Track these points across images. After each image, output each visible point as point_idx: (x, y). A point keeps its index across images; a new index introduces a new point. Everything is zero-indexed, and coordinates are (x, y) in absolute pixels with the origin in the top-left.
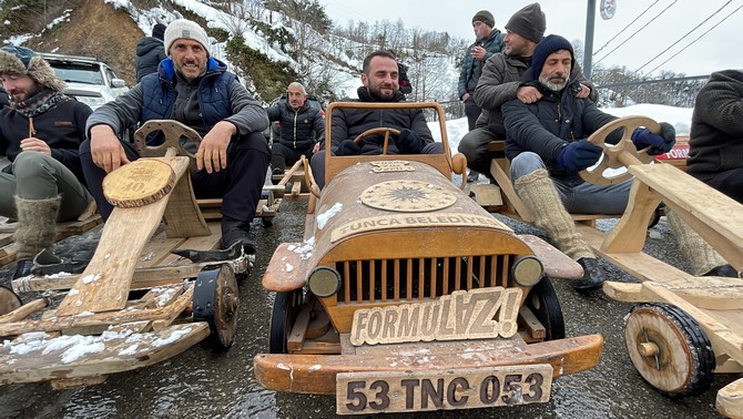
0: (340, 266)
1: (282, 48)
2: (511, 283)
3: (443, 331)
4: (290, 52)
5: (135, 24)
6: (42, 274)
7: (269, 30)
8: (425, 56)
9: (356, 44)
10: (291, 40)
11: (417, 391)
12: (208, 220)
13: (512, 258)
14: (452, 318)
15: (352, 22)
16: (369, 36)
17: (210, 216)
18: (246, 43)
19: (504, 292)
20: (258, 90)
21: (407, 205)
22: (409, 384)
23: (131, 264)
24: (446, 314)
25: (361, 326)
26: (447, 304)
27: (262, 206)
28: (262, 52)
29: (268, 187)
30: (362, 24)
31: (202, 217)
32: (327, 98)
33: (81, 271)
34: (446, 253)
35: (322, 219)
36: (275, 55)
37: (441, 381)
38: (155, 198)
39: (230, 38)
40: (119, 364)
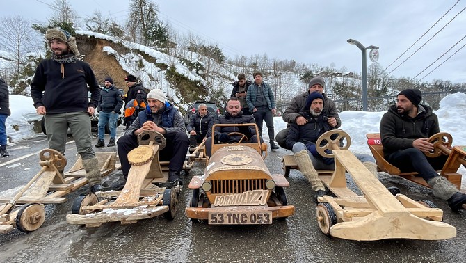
0: (212, 181)
1: (197, 73)
2: (266, 188)
3: (243, 203)
4: (201, 75)
5: (118, 62)
6: (104, 191)
7: (190, 63)
8: (280, 74)
9: (240, 68)
10: (202, 68)
11: (232, 217)
12: (163, 171)
13: (266, 180)
14: (246, 199)
15: (237, 56)
16: (247, 64)
17: (164, 169)
18: (177, 71)
19: (263, 191)
20: (182, 96)
21: (234, 163)
22: (229, 215)
23: (140, 186)
24: (244, 198)
25: (217, 200)
26: (245, 194)
27: (186, 165)
28: (186, 75)
29: (188, 155)
30: (243, 57)
31: (161, 169)
32: (222, 99)
33: (121, 189)
34: (244, 178)
35: (208, 168)
36: (193, 77)
37: (238, 214)
38: (147, 162)
39: (168, 68)
40: (142, 216)
